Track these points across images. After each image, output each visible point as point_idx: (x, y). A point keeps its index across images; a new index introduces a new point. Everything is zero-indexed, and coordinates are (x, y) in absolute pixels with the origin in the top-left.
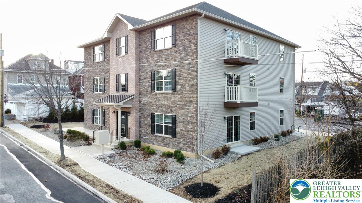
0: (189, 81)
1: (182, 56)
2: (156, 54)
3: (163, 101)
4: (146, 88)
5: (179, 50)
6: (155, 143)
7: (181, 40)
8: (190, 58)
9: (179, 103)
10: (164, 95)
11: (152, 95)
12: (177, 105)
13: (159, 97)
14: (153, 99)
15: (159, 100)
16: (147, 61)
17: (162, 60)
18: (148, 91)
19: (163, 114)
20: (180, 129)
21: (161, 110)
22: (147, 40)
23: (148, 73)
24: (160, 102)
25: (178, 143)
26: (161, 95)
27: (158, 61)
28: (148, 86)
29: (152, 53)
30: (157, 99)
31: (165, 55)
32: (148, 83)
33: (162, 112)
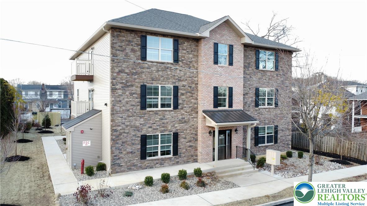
0: (287, 99)
1: (282, 79)
2: (260, 72)
3: (266, 115)
4: (248, 103)
5: (280, 75)
6: (258, 154)
7: (281, 67)
8: (287, 82)
9: (279, 116)
10: (267, 110)
11: (255, 110)
12: (278, 117)
13: (262, 111)
14: (256, 113)
15: (262, 114)
16: (250, 78)
17: (266, 80)
18: (251, 106)
19: (266, 126)
20: (280, 136)
21: (264, 123)
22: (250, 56)
23: (251, 89)
24: (263, 116)
25: (278, 147)
26: (264, 110)
27: (262, 79)
28: (250, 101)
29: (255, 70)
30: (261, 113)
31: (268, 76)
32: (251, 99)
33: (265, 124)
